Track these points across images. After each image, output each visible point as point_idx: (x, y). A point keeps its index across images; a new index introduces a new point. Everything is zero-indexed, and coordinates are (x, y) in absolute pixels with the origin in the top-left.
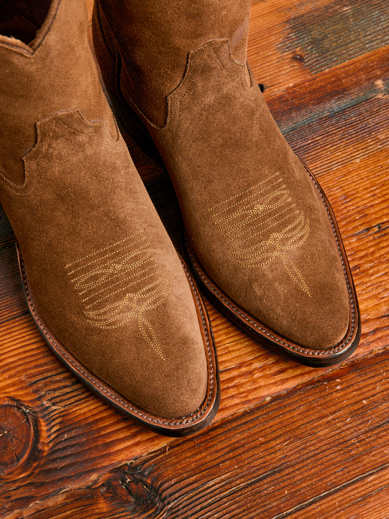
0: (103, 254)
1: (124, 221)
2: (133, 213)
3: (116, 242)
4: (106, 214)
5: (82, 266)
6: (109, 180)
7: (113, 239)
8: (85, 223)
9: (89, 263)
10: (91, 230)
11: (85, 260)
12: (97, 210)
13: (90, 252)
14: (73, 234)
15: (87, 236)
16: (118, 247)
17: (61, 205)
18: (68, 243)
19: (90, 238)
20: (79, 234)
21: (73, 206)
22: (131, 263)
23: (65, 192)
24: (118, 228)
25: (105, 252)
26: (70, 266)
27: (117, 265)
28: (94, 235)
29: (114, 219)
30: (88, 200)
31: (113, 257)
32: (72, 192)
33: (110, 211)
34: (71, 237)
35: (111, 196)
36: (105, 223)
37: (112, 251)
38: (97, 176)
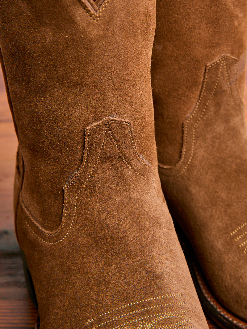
0: (132, 309)
1: (160, 277)
2: (171, 273)
3: (149, 297)
4: (142, 265)
5: (106, 320)
6: (150, 231)
7: (146, 294)
8: (117, 272)
9: (115, 318)
10: (123, 280)
11: (110, 314)
12: (133, 259)
13: (118, 305)
14: (102, 284)
15: (117, 286)
16: (150, 303)
17: (94, 250)
18: (94, 293)
19: (120, 289)
20: (109, 283)
21: (107, 252)
22: (163, 324)
23: (101, 235)
24: (153, 283)
25: (135, 307)
26: (92, 322)
27: (147, 324)
28: (125, 285)
29: (150, 272)
30: (124, 246)
31: (143, 314)
32: (109, 235)
33: (146, 262)
34: (99, 286)
35: (150, 247)
36: (140, 275)
37: (143, 307)
38: (137, 223)
